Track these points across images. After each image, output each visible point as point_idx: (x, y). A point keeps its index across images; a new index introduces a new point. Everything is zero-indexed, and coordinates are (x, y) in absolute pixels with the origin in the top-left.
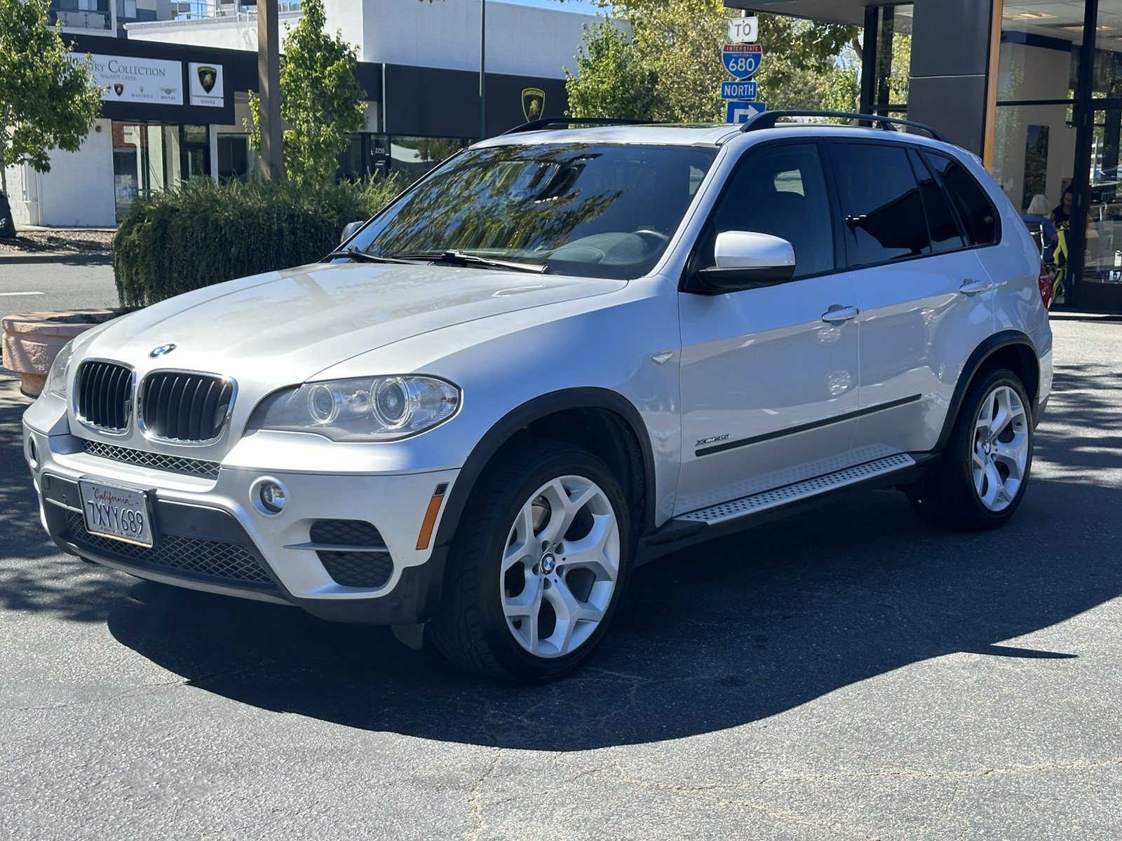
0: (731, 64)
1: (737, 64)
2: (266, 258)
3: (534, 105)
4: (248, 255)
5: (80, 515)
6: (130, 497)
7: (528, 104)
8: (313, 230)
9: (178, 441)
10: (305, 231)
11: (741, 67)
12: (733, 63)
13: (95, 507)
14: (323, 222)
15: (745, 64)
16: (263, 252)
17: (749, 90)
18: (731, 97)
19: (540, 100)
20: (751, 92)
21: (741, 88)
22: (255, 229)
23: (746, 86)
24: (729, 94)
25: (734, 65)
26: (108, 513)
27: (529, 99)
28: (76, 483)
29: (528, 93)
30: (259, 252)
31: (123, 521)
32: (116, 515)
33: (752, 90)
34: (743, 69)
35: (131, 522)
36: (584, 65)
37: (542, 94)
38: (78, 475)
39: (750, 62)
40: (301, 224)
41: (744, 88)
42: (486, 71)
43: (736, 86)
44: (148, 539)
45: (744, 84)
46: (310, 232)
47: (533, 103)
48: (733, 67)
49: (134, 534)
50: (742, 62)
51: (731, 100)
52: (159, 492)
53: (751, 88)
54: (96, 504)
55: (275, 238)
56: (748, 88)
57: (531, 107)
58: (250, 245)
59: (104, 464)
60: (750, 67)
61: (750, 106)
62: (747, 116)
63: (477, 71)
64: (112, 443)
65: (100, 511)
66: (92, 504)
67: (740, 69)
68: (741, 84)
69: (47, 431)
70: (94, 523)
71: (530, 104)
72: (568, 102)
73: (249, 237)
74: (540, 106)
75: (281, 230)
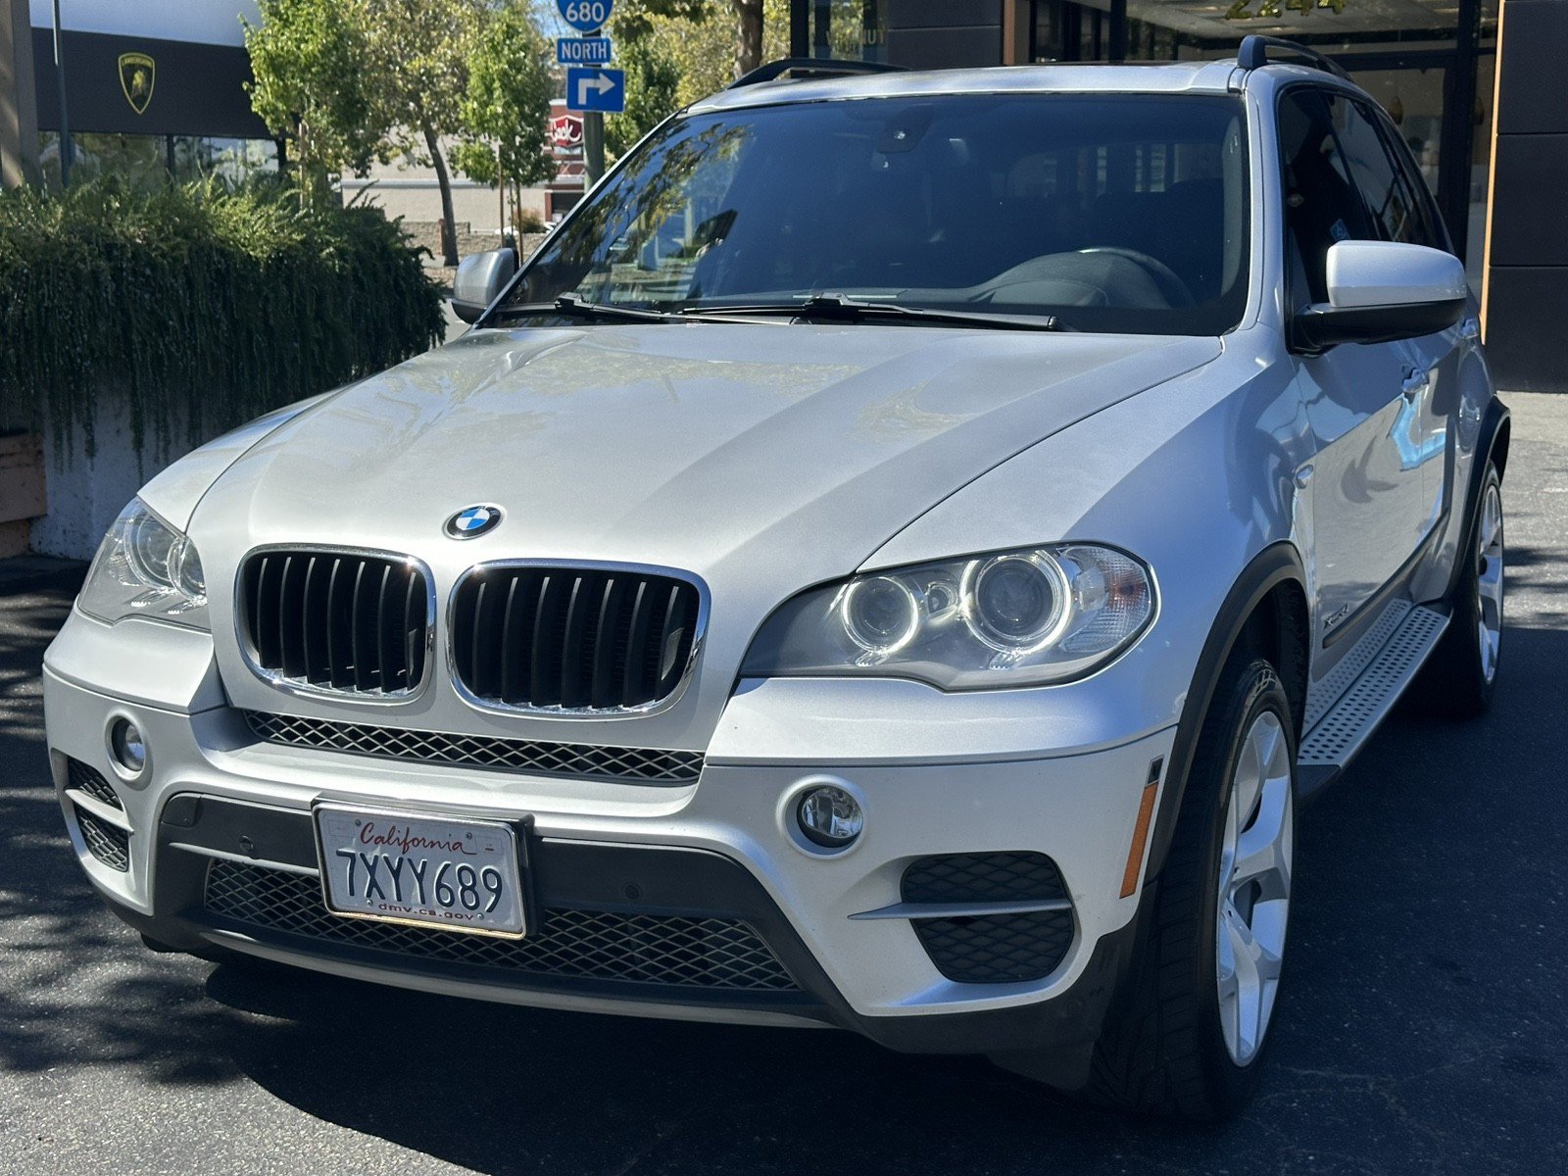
0: (569, 11)
1: (578, 11)
2: (73, 322)
3: (138, 79)
4: (39, 320)
5: (312, 881)
6: (469, 836)
7: (129, 80)
8: (148, 272)
9: (562, 710)
10: (134, 273)
11: (585, 16)
12: (573, 8)
13: (359, 861)
14: (164, 256)
15: (591, 11)
16: (67, 314)
17: (600, 50)
18: (572, 60)
19: (147, 70)
20: (602, 53)
21: (586, 47)
22: (48, 273)
23: (594, 45)
24: (569, 56)
25: (575, 12)
26: (396, 874)
27: (131, 70)
28: (309, 814)
29: (129, 61)
30: (60, 313)
31: (440, 886)
32: (420, 877)
33: (604, 50)
34: (588, 19)
35: (465, 888)
36: (271, 14)
37: (150, 63)
38: (308, 797)
39: (598, 9)
40: (129, 261)
41: (592, 47)
42: (62, 27)
43: (578, 45)
44: (511, 922)
45: (590, 42)
46: (143, 275)
47: (137, 76)
48: (572, 16)
49: (469, 913)
50: (585, 7)
51: (571, 65)
52: (540, 823)
53: (602, 47)
54: (362, 856)
55: (87, 288)
56: (597, 47)
57: (134, 82)
58: (43, 301)
59: (341, 765)
60: (598, 16)
61: (601, 75)
62: (598, 89)
63: (49, 27)
64: (381, 723)
65: (372, 869)
66: (352, 856)
67: (582, 19)
68: (586, 41)
69: (187, 704)
70: (352, 893)
71: (133, 78)
72: (251, 69)
73: (39, 286)
74: (148, 79)
75: (95, 274)
